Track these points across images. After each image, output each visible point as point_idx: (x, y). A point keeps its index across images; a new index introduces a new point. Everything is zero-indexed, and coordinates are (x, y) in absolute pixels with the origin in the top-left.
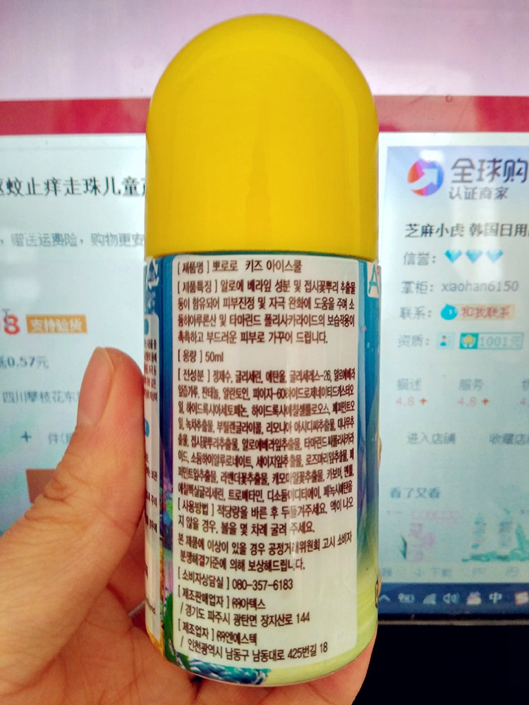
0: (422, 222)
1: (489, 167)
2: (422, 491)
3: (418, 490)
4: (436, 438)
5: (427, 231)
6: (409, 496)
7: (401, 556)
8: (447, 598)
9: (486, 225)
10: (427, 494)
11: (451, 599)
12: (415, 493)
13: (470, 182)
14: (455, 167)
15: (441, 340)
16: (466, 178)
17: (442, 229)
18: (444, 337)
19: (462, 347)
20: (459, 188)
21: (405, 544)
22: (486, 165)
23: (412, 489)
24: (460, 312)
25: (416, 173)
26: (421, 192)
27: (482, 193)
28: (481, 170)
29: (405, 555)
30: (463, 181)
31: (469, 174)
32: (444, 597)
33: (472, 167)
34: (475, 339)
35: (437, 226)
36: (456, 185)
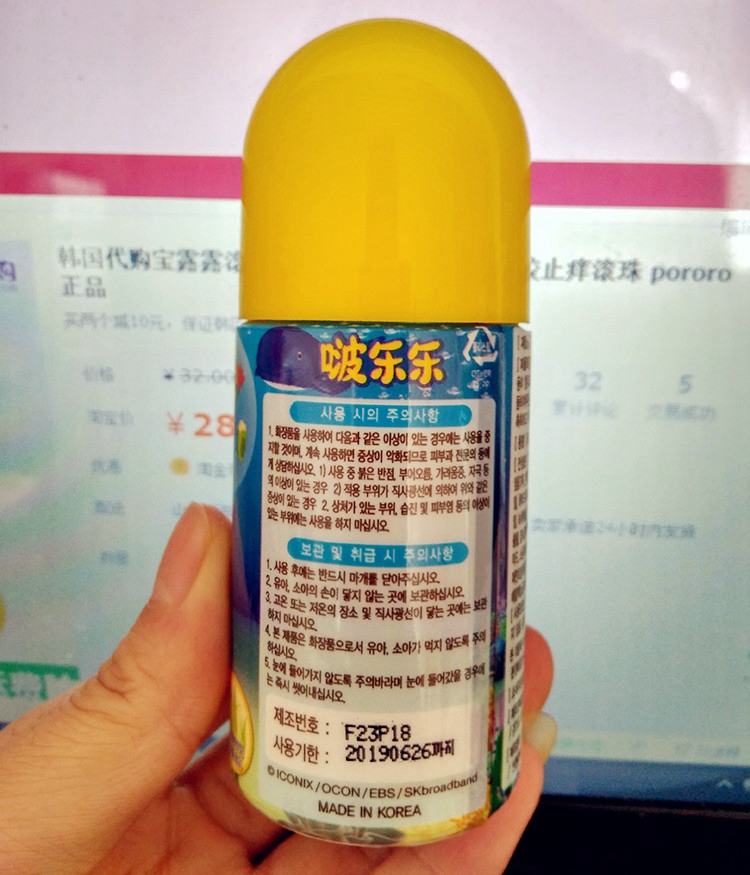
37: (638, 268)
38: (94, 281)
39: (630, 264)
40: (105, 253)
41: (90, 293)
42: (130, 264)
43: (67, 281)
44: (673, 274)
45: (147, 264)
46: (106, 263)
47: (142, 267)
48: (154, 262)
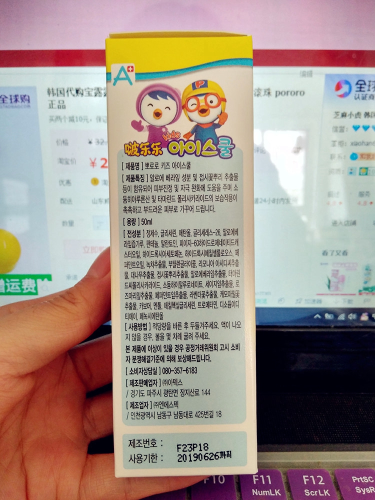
0: (342, 111)
1: (373, 84)
2: (338, 252)
3: (337, 251)
4: (346, 223)
5: (344, 115)
6: (332, 255)
7: (327, 288)
8: (350, 316)
9: (372, 113)
10: (341, 254)
11: (352, 317)
12: (335, 253)
13: (364, 91)
14: (357, 84)
15: (350, 171)
16: (362, 89)
17: (351, 114)
18: (351, 170)
19: (360, 174)
20: (359, 95)
21: (329, 281)
22: (371, 83)
23: (333, 251)
24: (359, 156)
25: (338, 87)
26: (342, 96)
27: (370, 97)
28: (369, 86)
29: (329, 287)
30: (360, 91)
31: (364, 88)
32: (349, 315)
33: (365, 84)
34: (366, 170)
35: (348, 113)
36: (358, 93)
37: (270, 91)
38: (61, 102)
39: (267, 89)
40: (66, 91)
41: (59, 107)
42: (75, 94)
43: (50, 102)
44: (283, 93)
45: (82, 94)
46: (66, 94)
47: (80, 95)
48: (85, 93)
